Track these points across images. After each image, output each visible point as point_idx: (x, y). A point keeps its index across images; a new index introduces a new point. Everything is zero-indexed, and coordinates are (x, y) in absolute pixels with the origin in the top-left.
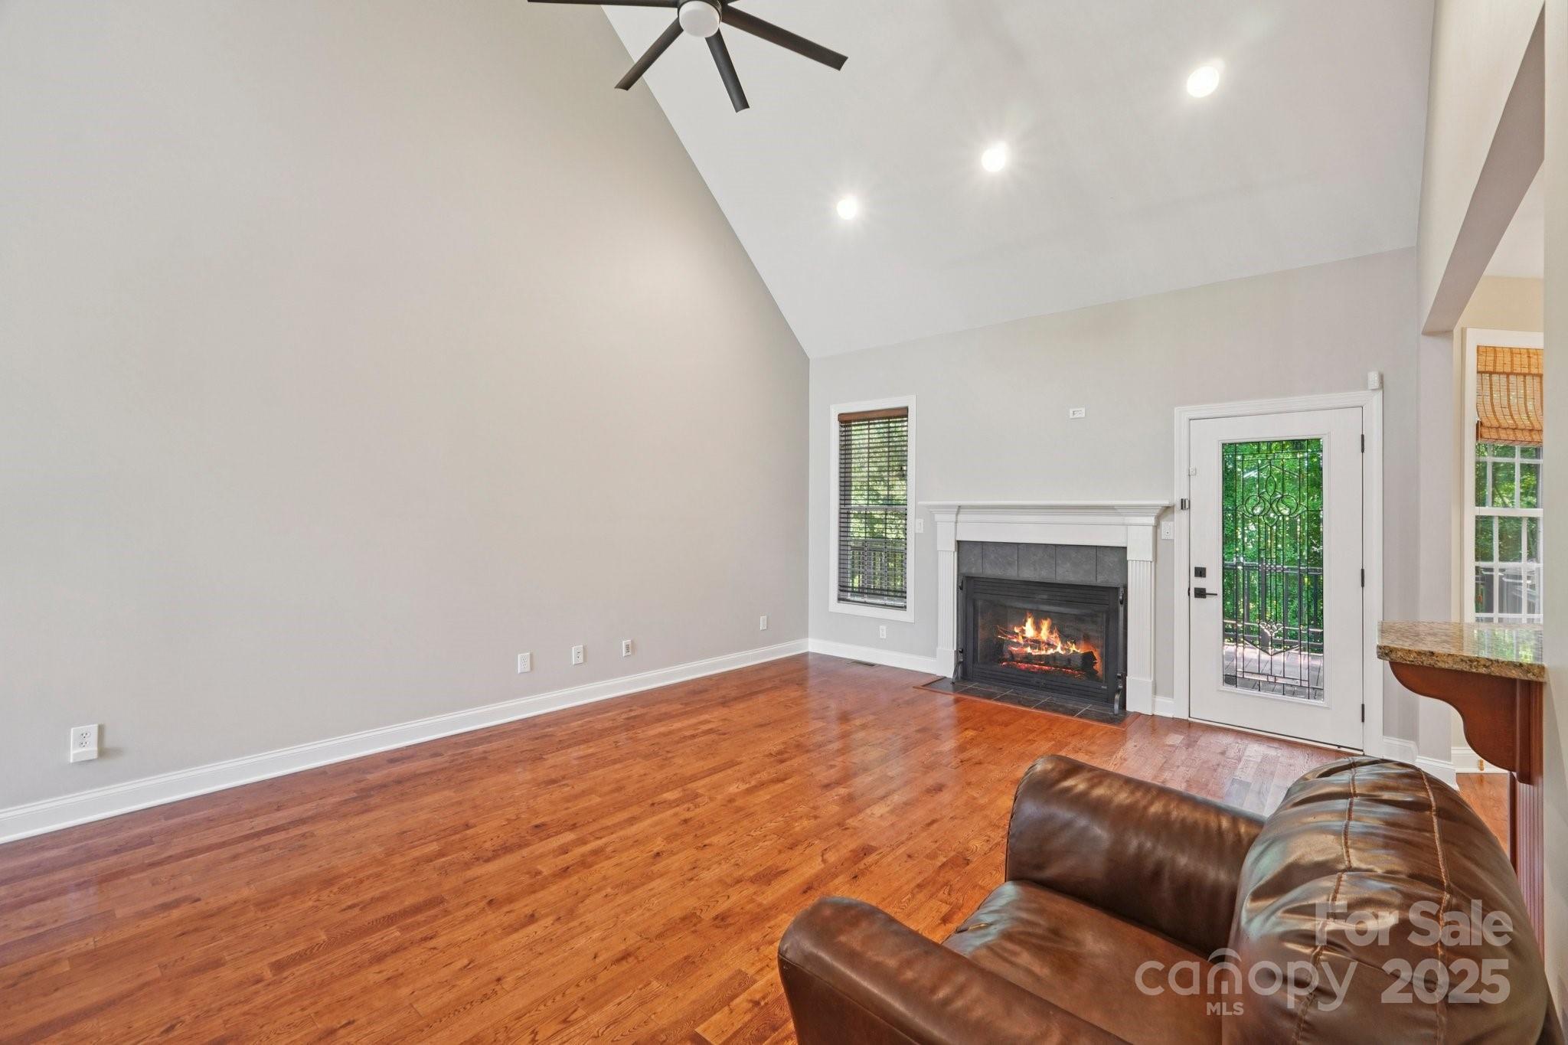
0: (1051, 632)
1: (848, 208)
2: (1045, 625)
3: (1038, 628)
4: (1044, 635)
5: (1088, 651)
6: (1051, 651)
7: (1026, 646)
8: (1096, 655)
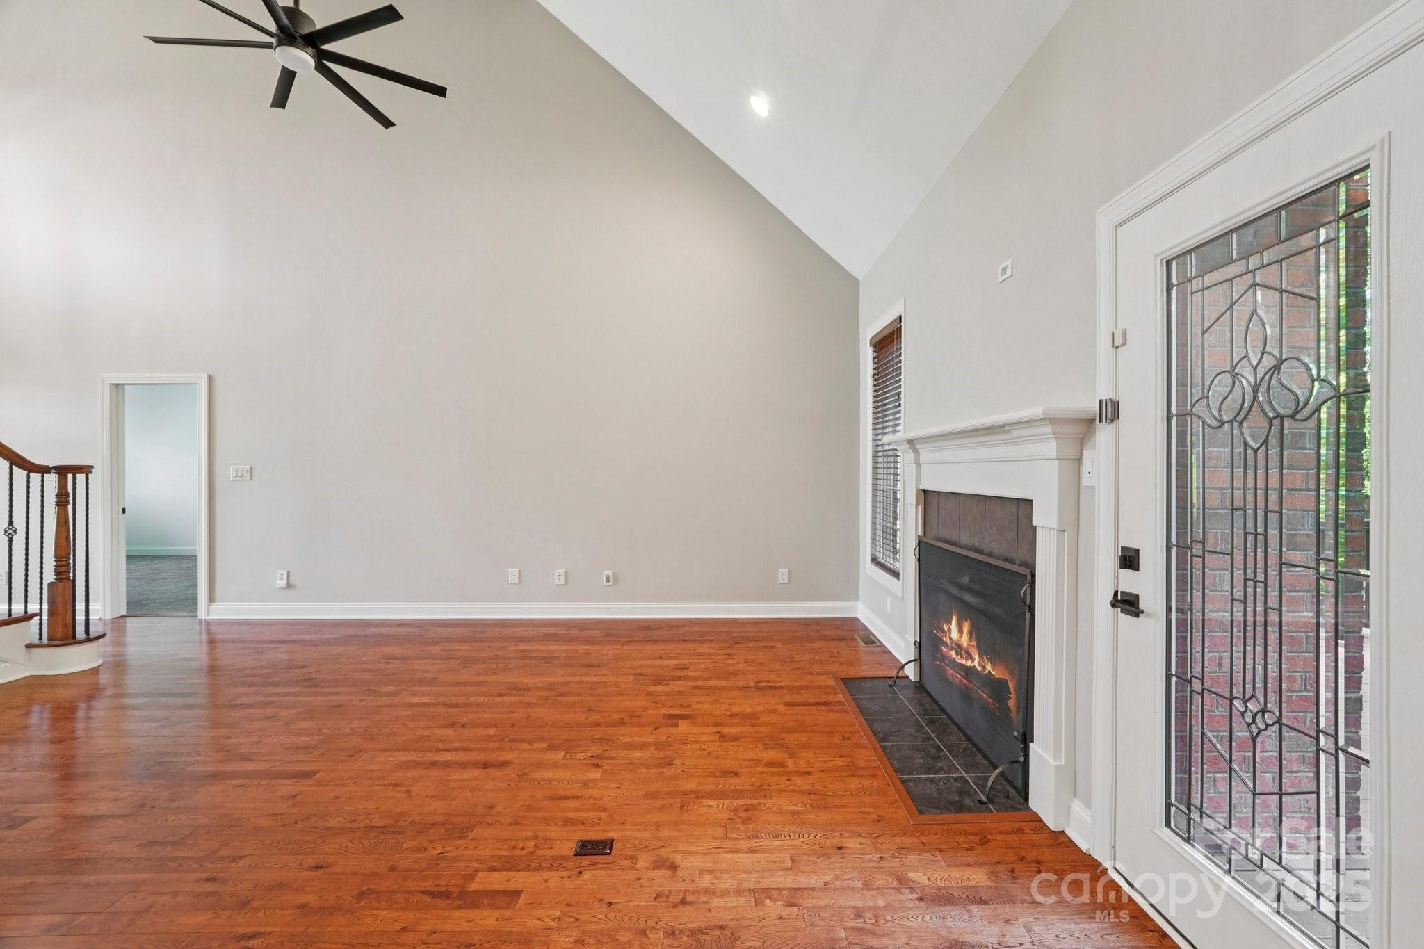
0: (970, 639)
1: (760, 105)
2: (966, 627)
3: (960, 631)
4: (965, 641)
5: (1003, 677)
6: (969, 663)
7: (952, 649)
8: (1011, 685)
